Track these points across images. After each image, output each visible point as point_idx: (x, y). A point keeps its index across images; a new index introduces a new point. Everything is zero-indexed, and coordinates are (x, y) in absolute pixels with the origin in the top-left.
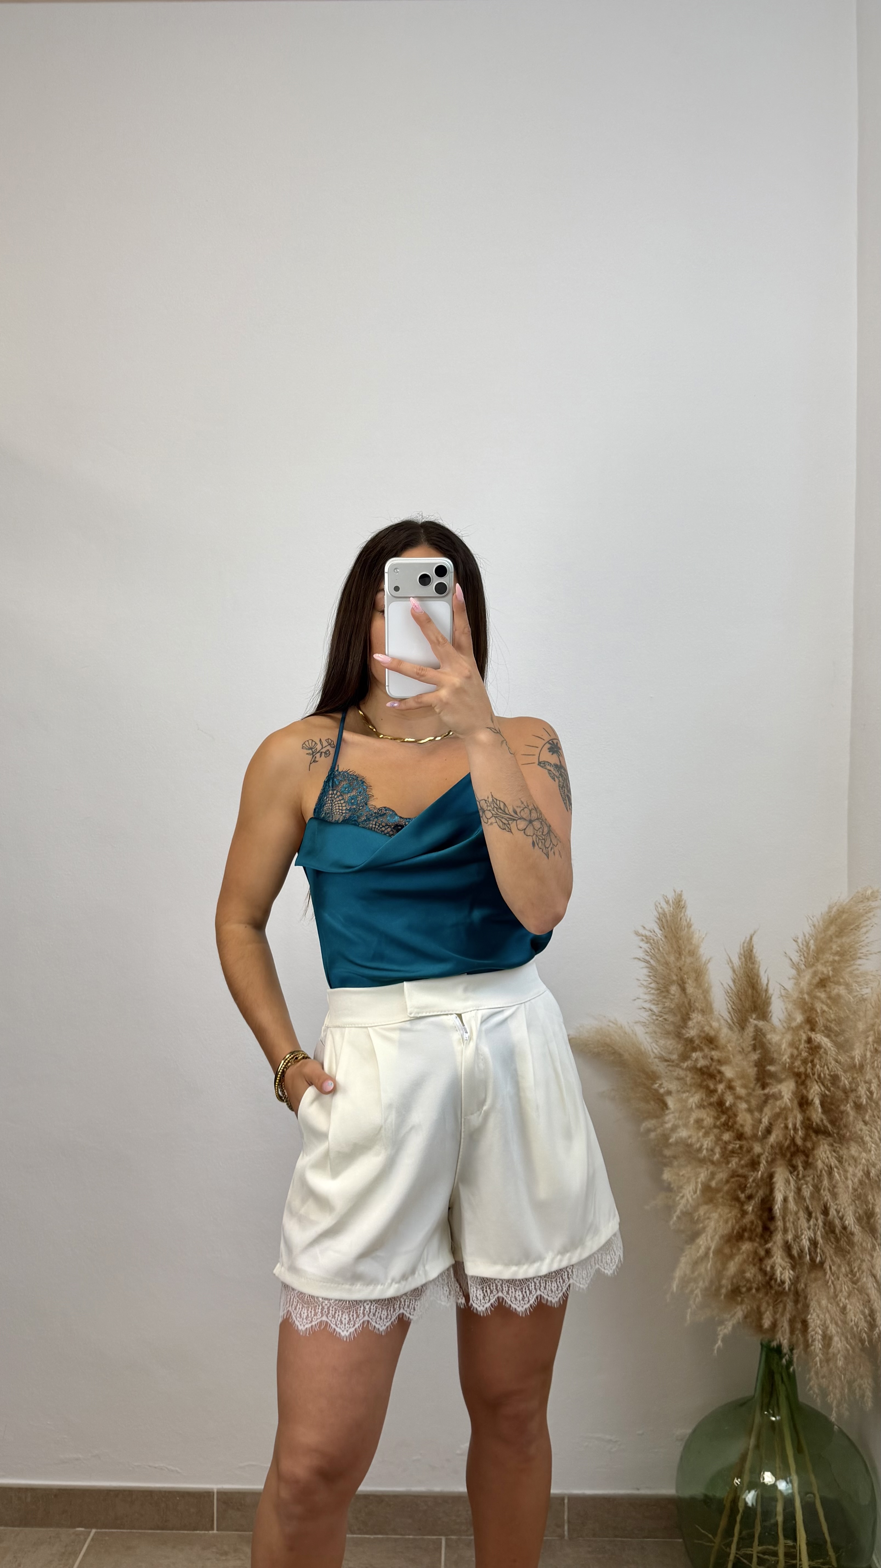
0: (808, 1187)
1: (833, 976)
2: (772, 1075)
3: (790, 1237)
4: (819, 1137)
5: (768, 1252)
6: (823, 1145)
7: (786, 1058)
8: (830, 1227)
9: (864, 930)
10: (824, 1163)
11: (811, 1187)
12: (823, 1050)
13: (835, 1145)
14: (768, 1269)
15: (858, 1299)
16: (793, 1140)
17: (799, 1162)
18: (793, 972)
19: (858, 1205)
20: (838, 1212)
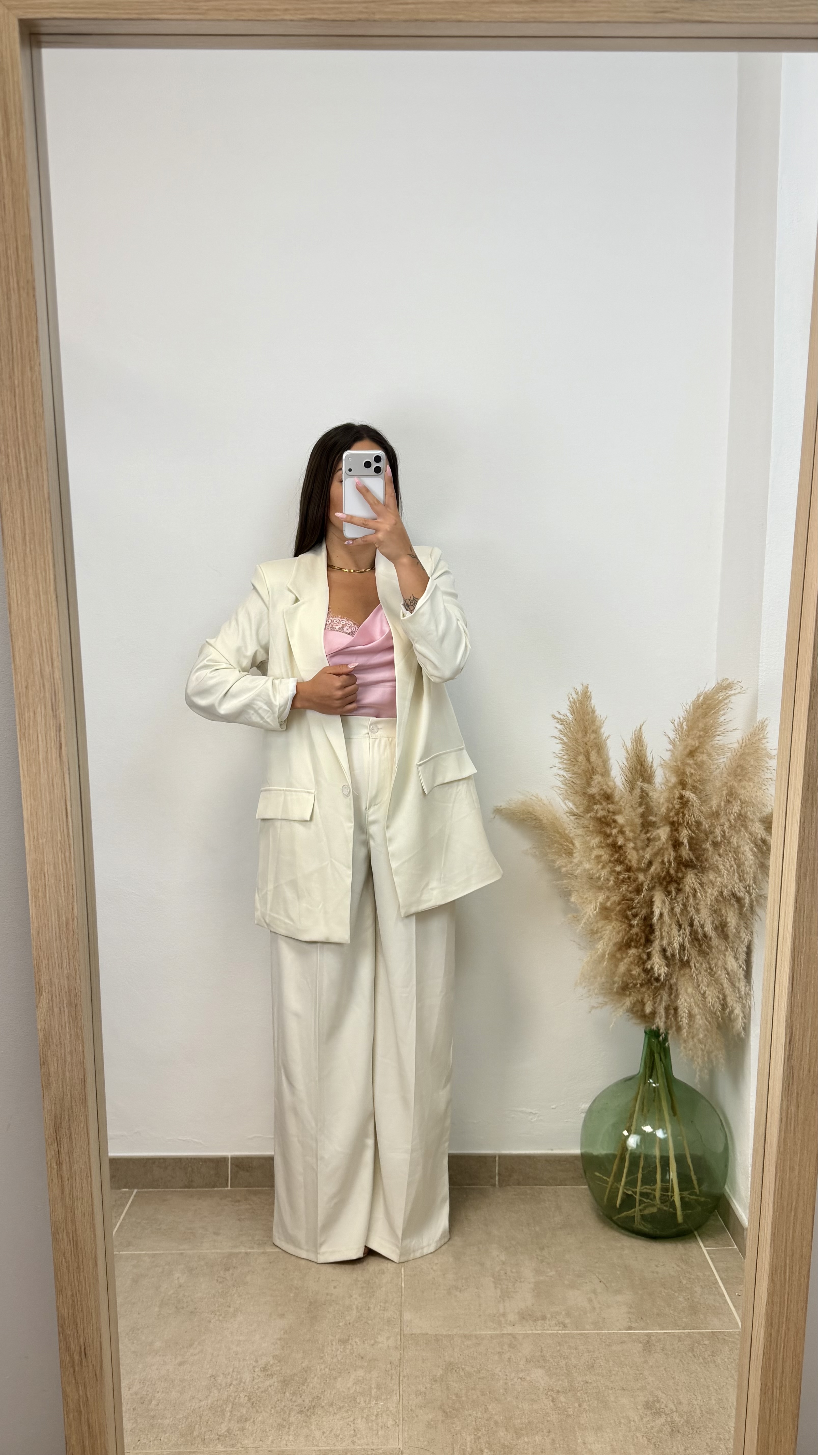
0: (678, 905)
1: (699, 746)
2: (653, 824)
3: (665, 942)
4: (688, 869)
5: (649, 956)
6: (690, 874)
7: (663, 810)
8: (695, 936)
9: (722, 713)
10: (690, 887)
11: (681, 905)
12: (690, 803)
13: (699, 874)
14: (649, 967)
15: (715, 988)
16: (668, 873)
17: (672, 888)
18: (671, 747)
19: (715, 917)
20: (700, 923)
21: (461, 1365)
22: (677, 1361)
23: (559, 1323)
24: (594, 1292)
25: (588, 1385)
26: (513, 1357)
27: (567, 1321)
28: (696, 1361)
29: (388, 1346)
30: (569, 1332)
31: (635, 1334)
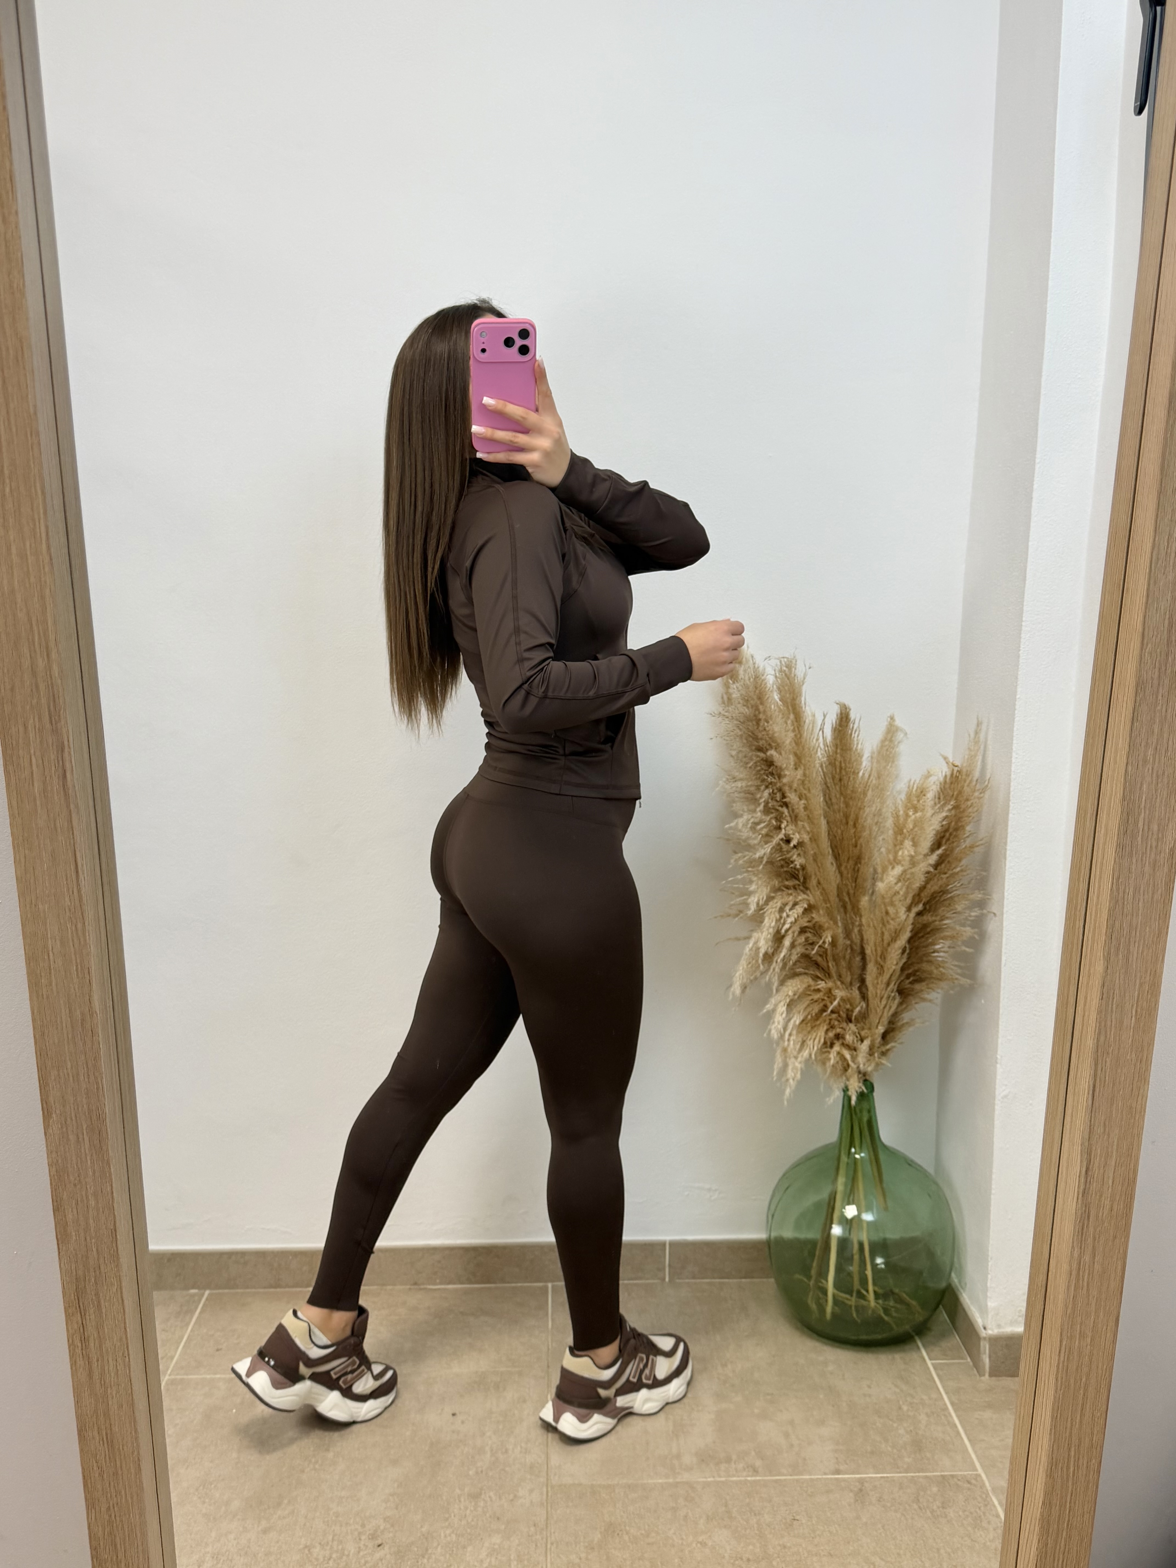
21: (625, 1526)
22: (899, 1515)
23: (748, 1467)
24: (792, 1423)
25: (786, 1550)
26: (690, 1514)
27: (758, 1463)
28: (921, 1514)
29: (532, 1502)
30: (760, 1478)
31: (844, 1480)
